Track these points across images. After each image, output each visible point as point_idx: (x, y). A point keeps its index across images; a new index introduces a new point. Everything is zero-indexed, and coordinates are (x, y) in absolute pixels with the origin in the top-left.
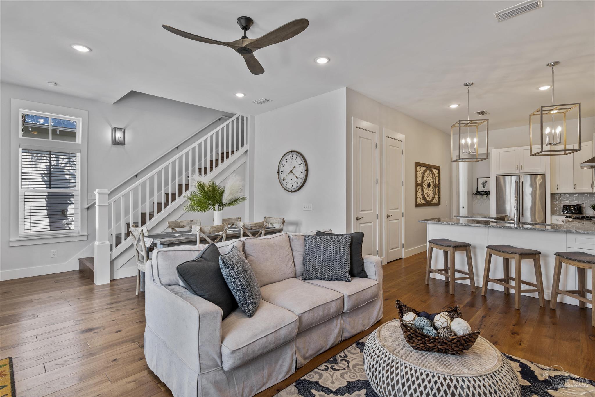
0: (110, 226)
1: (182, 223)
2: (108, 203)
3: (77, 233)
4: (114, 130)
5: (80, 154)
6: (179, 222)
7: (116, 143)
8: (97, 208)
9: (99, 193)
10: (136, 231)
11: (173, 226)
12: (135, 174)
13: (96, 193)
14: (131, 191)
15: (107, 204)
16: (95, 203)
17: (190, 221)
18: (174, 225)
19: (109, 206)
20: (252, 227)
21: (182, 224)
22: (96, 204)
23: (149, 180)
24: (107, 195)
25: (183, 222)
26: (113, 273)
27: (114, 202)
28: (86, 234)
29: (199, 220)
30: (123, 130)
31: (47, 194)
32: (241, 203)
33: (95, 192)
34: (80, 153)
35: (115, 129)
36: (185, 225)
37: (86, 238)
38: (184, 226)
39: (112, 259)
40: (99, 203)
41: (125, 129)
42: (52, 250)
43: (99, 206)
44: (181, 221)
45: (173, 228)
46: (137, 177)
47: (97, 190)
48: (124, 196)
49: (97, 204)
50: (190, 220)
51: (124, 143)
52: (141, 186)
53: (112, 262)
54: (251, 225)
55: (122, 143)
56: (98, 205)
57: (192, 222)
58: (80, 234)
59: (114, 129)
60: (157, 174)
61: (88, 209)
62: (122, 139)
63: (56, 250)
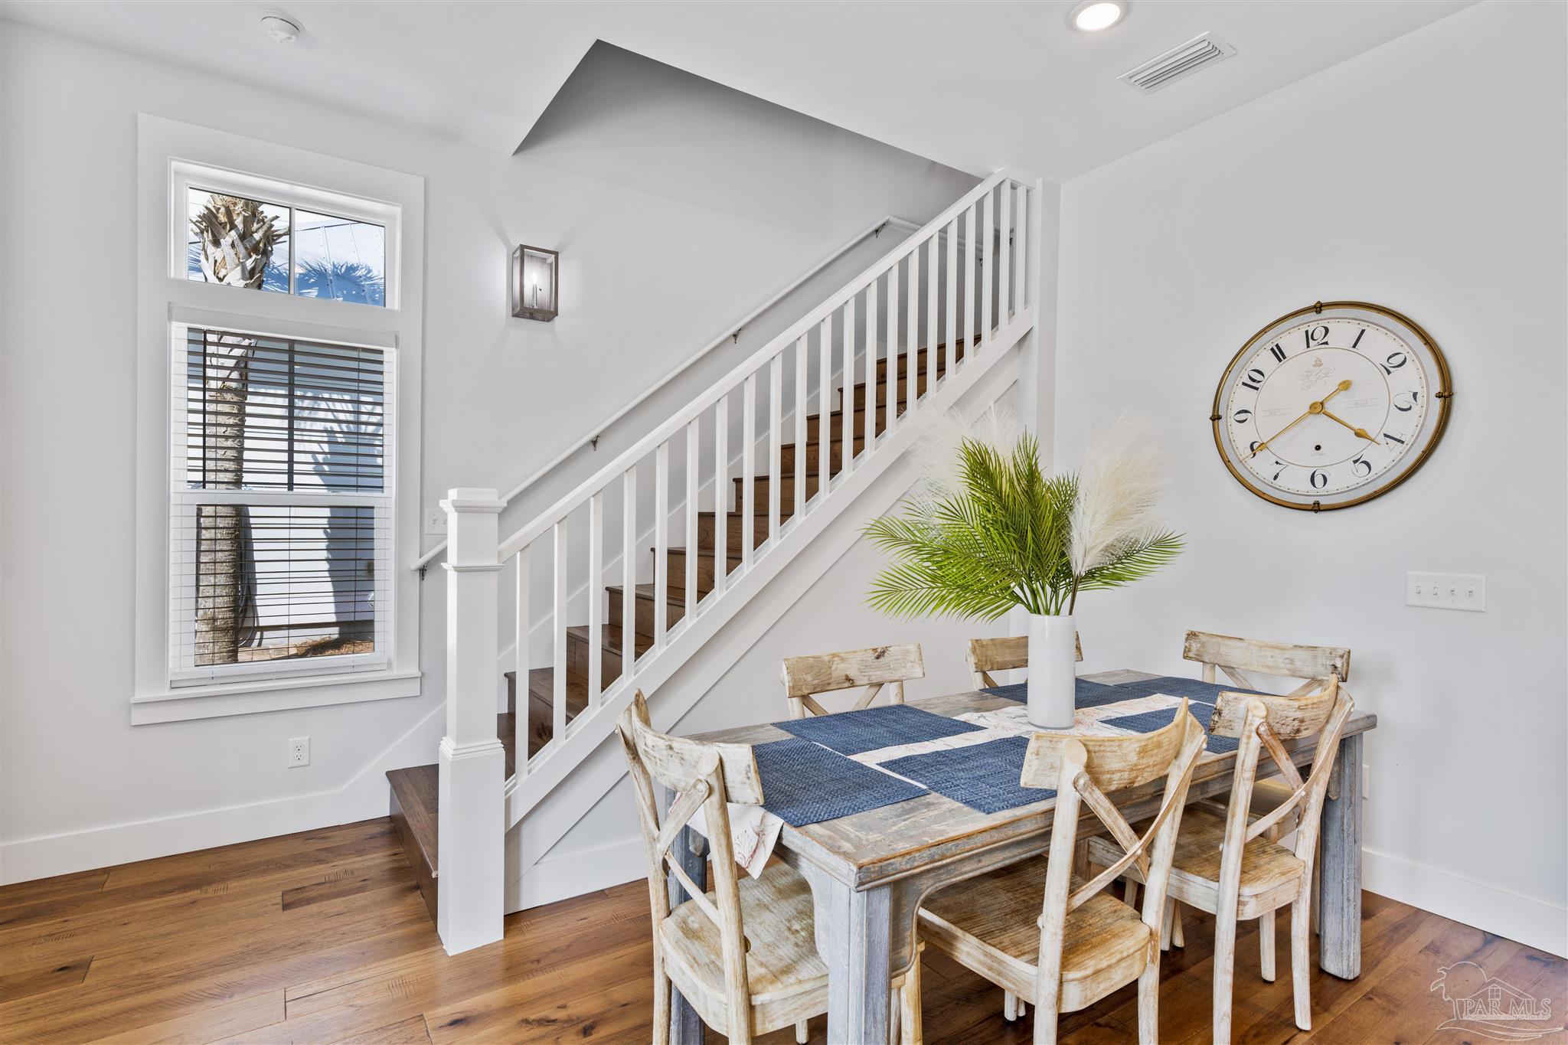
0: (506, 636)
1: (842, 666)
2: (500, 554)
3: (385, 667)
4: (519, 260)
5: (394, 349)
6: (827, 659)
7: (525, 311)
8: (452, 578)
9: (462, 509)
10: (676, 760)
11: (806, 683)
12: (592, 435)
13: (446, 505)
14: (592, 498)
15: (493, 562)
16: (442, 555)
17: (871, 656)
18: (809, 678)
19: (503, 571)
20: (1302, 721)
21: (840, 669)
22: (446, 561)
23: (665, 447)
24: (497, 515)
25: (843, 660)
26: (518, 881)
27: (521, 551)
28: (415, 672)
29: (913, 648)
30: (552, 259)
31: (327, 512)
32: (1161, 568)
33: (443, 503)
34: (397, 346)
35: (522, 254)
36: (852, 674)
37: (413, 689)
38: (848, 679)
39: (513, 824)
40: (460, 557)
41: (556, 254)
42: (290, 740)
43: (460, 570)
44: (834, 655)
45: (806, 692)
46: (598, 445)
47: (453, 494)
48: (565, 523)
49: (452, 558)
50: (875, 650)
51: (552, 309)
52: (634, 478)
53: (512, 836)
54: (1299, 714)
55: (544, 314)
56: (456, 565)
57: (882, 659)
58: (395, 673)
59: (518, 254)
60: (697, 420)
61: (422, 571)
62: (544, 295)
63: (307, 738)
